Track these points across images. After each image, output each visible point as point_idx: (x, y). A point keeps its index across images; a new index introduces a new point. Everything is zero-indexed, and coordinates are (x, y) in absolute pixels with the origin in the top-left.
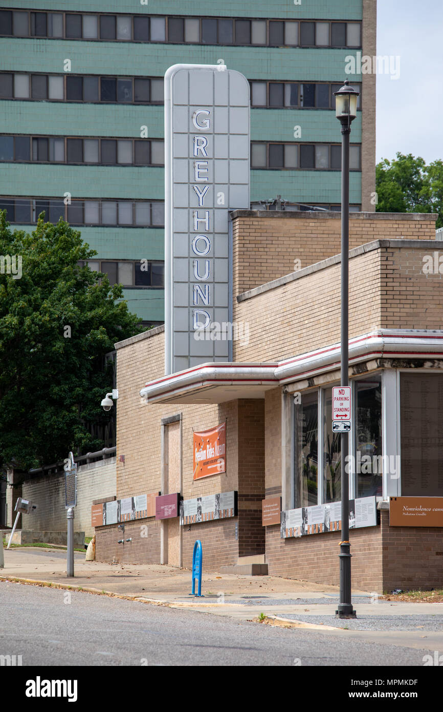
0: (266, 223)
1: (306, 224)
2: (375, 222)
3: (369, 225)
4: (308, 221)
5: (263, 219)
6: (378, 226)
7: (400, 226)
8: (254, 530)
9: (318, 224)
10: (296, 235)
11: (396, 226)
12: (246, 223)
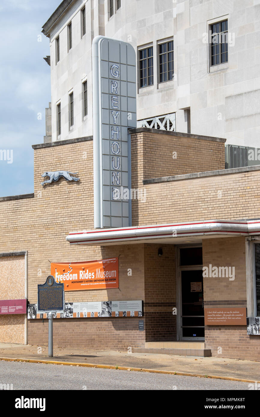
0: (155, 137)
1: (172, 139)
2: (201, 141)
3: (198, 142)
4: (173, 137)
5: (154, 134)
6: (202, 143)
7: (211, 144)
8: (152, 325)
9: (177, 140)
10: (168, 145)
11: (209, 144)
12: (146, 136)
